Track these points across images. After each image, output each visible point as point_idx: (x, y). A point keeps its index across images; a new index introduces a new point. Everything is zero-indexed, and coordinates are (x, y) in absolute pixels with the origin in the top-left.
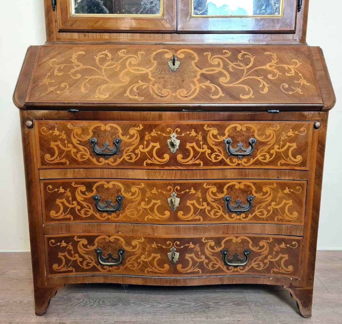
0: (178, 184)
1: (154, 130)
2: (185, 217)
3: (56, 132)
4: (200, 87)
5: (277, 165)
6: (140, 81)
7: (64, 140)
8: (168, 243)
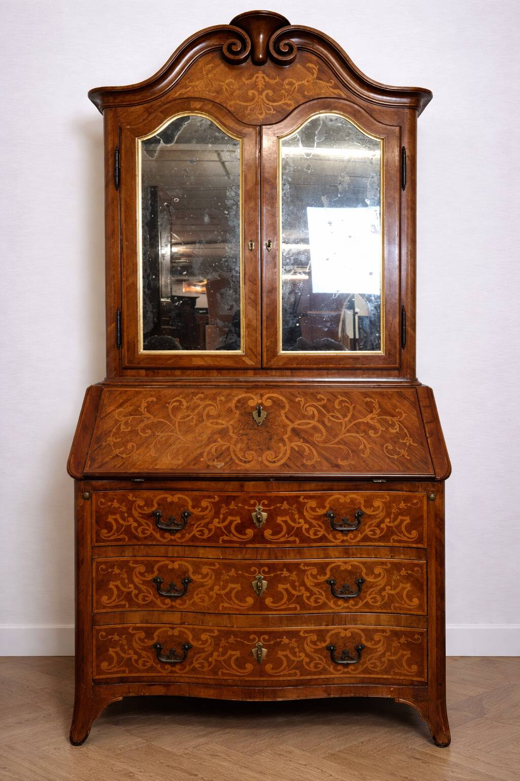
0: (265, 565)
1: (233, 502)
2: (274, 605)
3: (116, 504)
4: (292, 448)
5: (389, 542)
6: (219, 440)
7: (124, 512)
8: (251, 637)
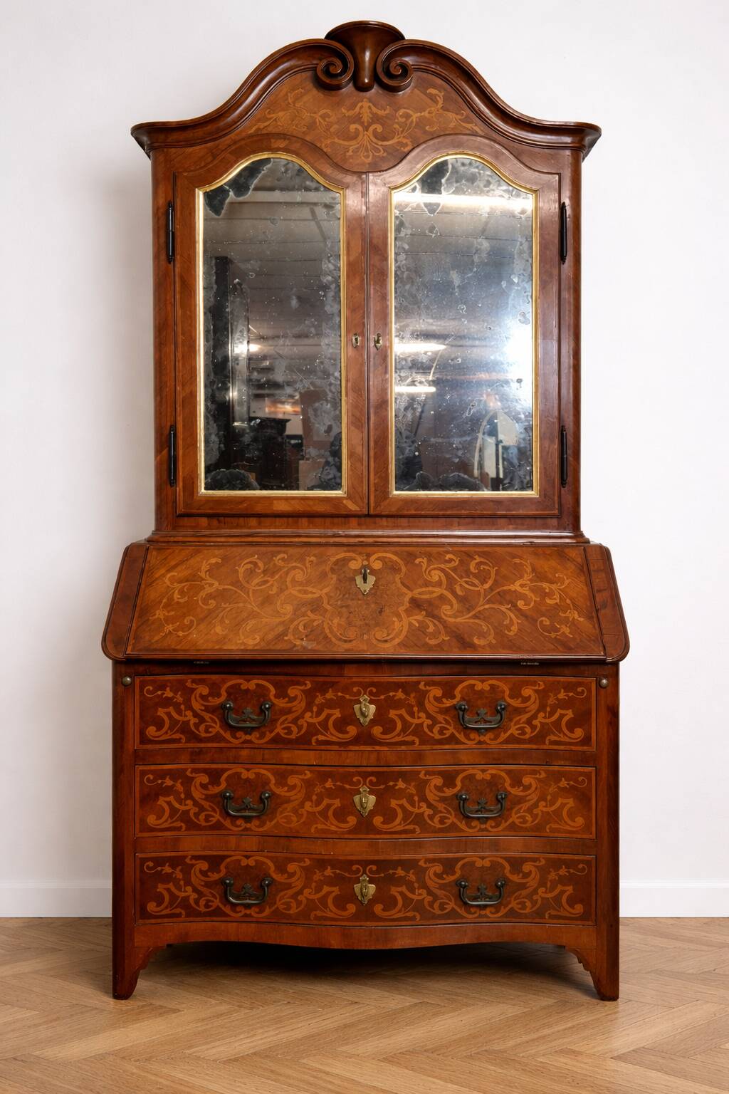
0: (372, 774)
1: (331, 690)
2: (385, 826)
4: (410, 623)
5: (544, 744)
7: (180, 705)
